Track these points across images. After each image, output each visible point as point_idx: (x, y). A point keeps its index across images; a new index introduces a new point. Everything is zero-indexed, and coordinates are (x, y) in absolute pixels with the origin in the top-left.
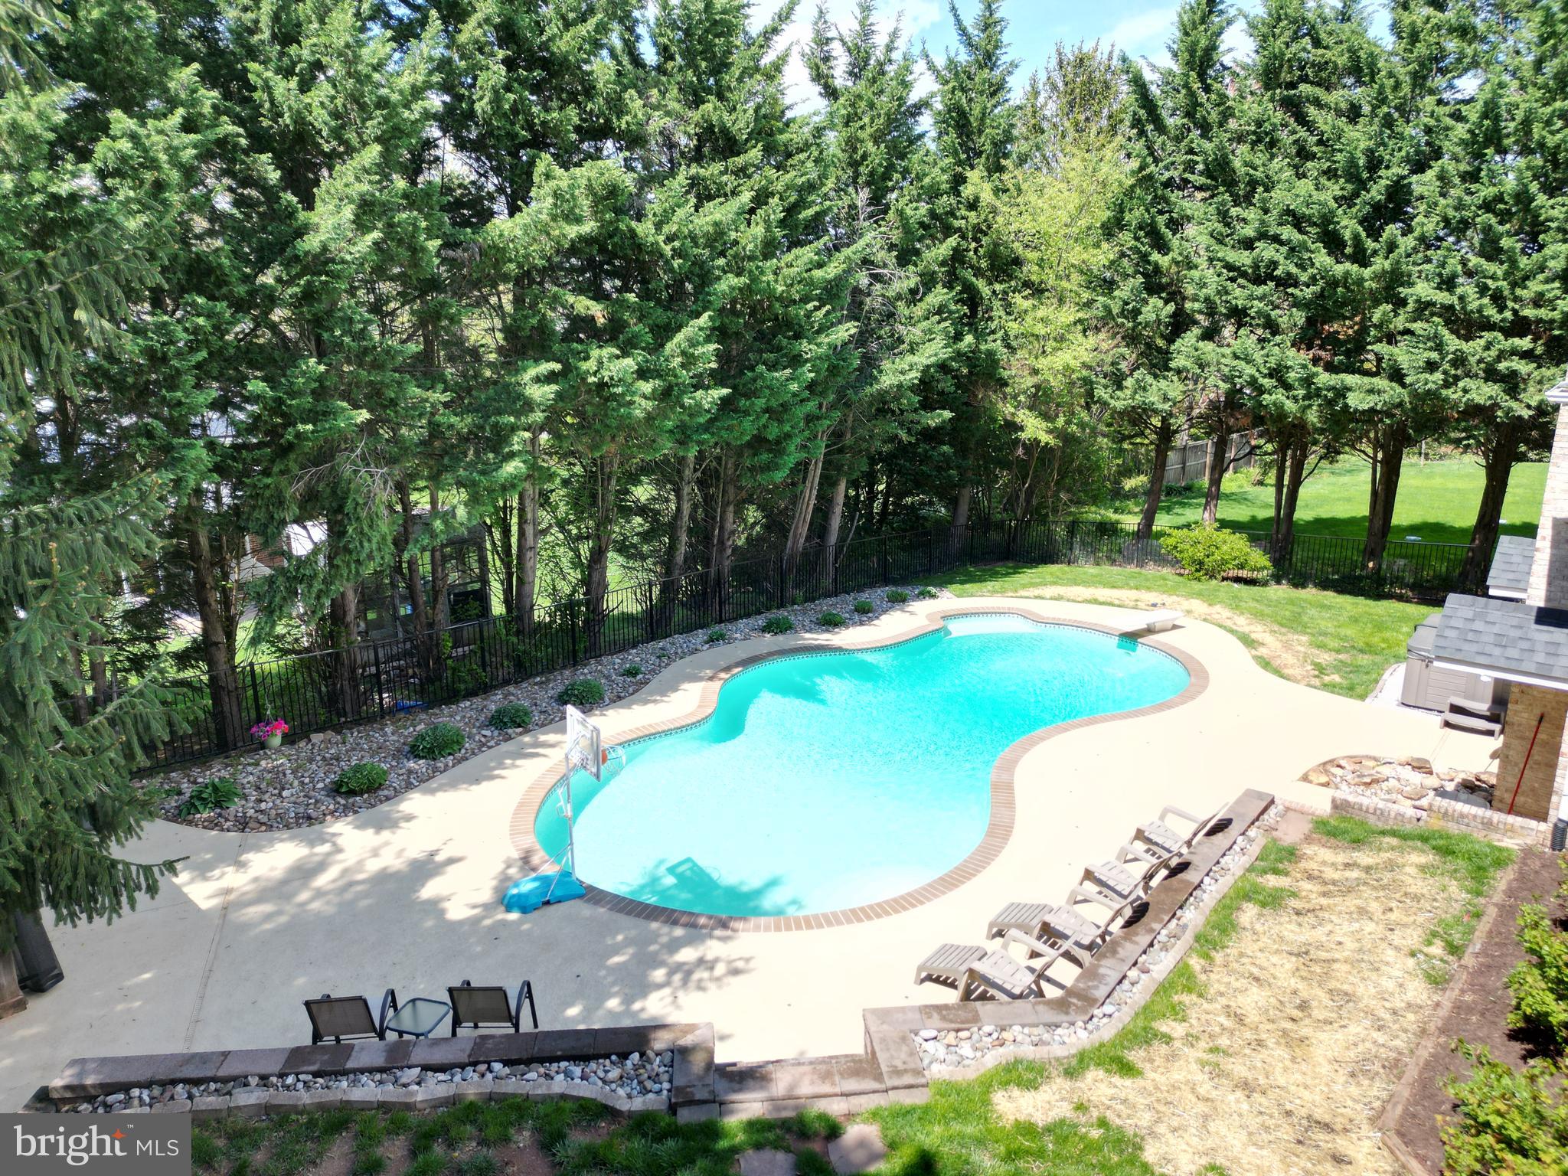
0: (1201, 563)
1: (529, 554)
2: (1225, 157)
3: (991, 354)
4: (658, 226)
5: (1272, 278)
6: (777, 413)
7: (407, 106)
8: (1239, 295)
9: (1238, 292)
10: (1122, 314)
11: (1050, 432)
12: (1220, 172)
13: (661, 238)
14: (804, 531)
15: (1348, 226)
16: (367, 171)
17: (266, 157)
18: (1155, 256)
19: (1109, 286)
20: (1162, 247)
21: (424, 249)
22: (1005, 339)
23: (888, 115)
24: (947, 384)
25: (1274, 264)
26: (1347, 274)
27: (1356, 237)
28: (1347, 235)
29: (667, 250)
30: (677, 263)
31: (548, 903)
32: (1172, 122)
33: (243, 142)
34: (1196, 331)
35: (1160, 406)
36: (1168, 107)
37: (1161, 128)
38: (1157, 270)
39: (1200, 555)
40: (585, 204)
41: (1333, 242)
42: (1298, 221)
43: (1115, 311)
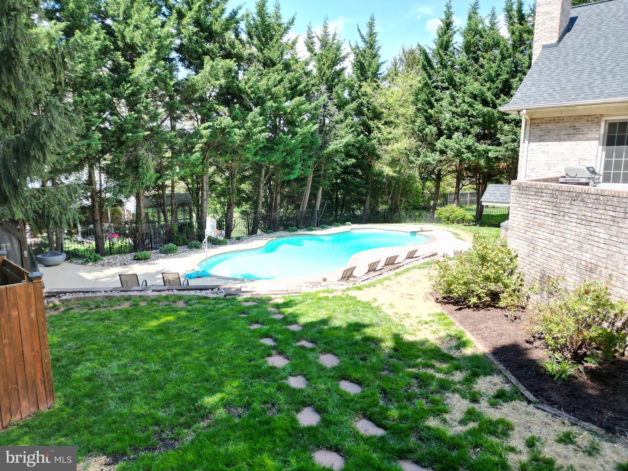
0: (448, 218)
1: (205, 202)
2: (451, 76)
3: (373, 145)
4: (246, 83)
5: (467, 115)
6: (290, 153)
7: (165, 40)
8: (456, 122)
9: (456, 121)
10: (419, 131)
11: (394, 172)
12: (451, 80)
13: (247, 87)
14: (306, 205)
15: (489, 95)
16: (151, 57)
17: (119, 53)
18: (430, 111)
19: (413, 122)
20: (432, 107)
21: (169, 84)
22: (379, 140)
23: (332, 59)
24: (355, 152)
25: (468, 111)
26: (489, 112)
27: (492, 100)
28: (489, 99)
29: (249, 91)
30: (252, 96)
31: (198, 277)
32: (436, 66)
33: (112, 47)
34: (445, 136)
35: (432, 162)
36: (435, 61)
37: (432, 68)
38: (431, 116)
39: (448, 215)
40: (221, 74)
41: (485, 103)
42: (475, 97)
43: (416, 130)
